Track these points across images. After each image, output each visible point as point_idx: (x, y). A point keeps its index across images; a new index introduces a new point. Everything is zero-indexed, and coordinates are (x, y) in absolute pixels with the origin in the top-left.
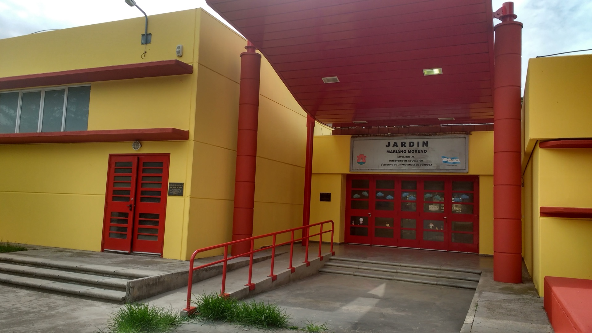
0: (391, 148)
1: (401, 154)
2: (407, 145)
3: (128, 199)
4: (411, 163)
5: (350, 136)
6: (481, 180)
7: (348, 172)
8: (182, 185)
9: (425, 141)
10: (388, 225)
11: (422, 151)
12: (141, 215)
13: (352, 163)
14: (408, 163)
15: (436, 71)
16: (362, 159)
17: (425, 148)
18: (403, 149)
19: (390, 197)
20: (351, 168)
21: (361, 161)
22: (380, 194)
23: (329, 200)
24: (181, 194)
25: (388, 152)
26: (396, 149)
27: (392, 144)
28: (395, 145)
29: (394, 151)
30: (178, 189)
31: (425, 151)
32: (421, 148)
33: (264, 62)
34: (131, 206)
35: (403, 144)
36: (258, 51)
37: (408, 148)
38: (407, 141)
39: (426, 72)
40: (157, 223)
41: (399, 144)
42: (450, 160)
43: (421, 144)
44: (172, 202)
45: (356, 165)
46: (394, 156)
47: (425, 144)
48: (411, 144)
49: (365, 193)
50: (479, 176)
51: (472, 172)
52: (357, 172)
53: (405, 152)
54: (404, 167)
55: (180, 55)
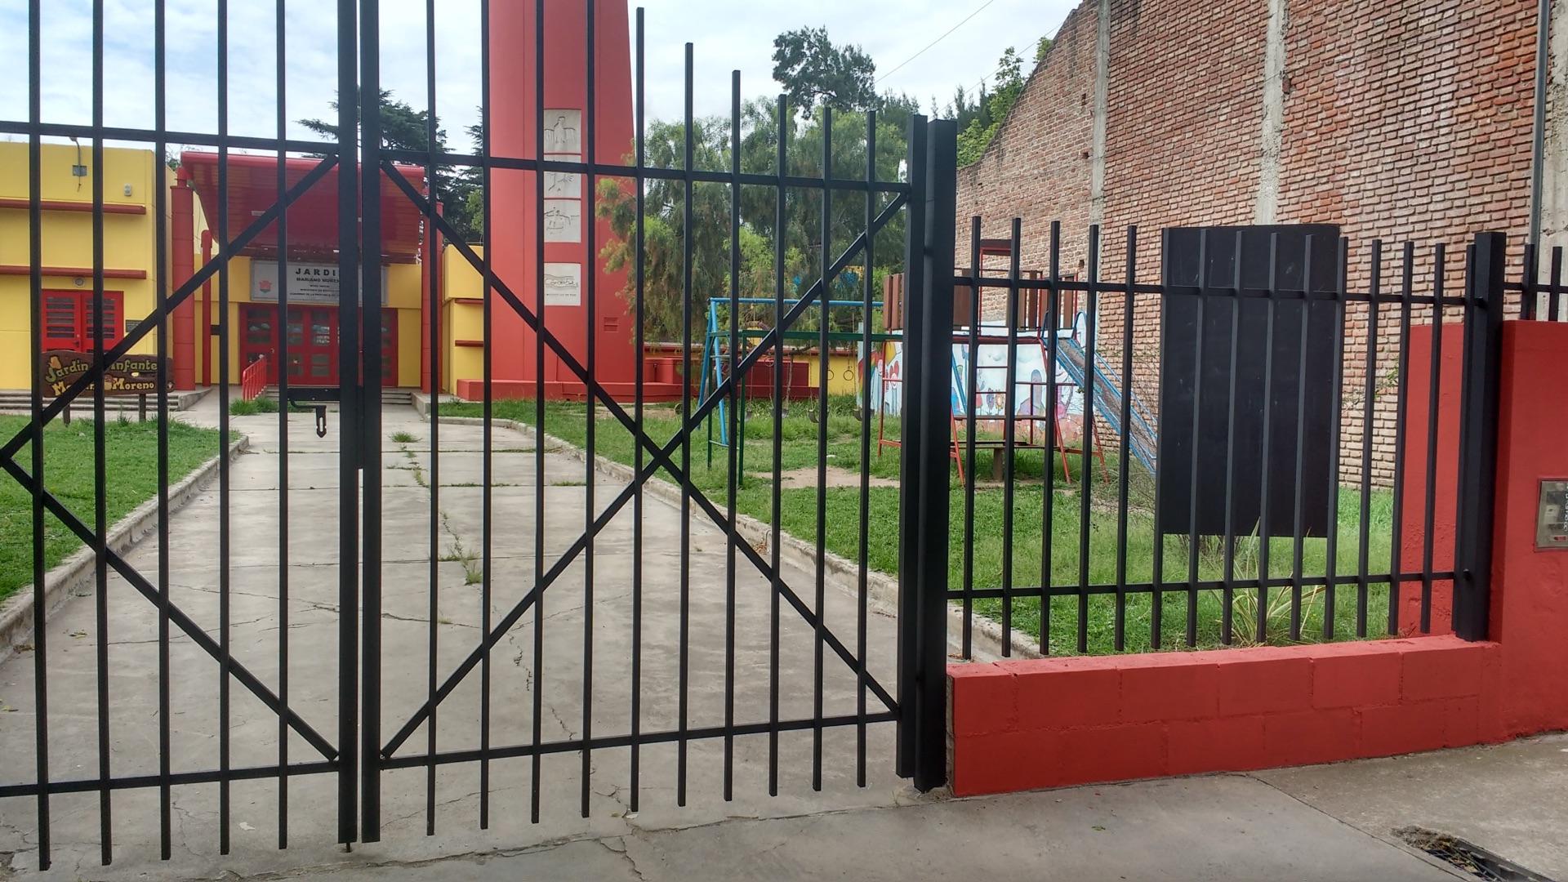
0: (302, 276)
1: (315, 283)
2: (322, 272)
3: (73, 335)
4: (326, 293)
5: (249, 258)
6: (401, 313)
7: (246, 300)
10: (295, 362)
13: (251, 291)
14: (323, 293)
16: (265, 287)
18: (317, 277)
19: (296, 330)
20: (251, 296)
25: (298, 279)
26: (307, 276)
27: (303, 271)
28: (307, 272)
29: (305, 278)
32: (337, 277)
34: (78, 343)
35: (317, 272)
36: (190, 185)
37: (321, 276)
38: (321, 269)
41: (312, 272)
43: (336, 273)
45: (260, 293)
46: (306, 285)
48: (326, 273)
49: (266, 326)
51: (391, 305)
52: (255, 301)
53: (319, 280)
54: (318, 297)
55: (128, 194)
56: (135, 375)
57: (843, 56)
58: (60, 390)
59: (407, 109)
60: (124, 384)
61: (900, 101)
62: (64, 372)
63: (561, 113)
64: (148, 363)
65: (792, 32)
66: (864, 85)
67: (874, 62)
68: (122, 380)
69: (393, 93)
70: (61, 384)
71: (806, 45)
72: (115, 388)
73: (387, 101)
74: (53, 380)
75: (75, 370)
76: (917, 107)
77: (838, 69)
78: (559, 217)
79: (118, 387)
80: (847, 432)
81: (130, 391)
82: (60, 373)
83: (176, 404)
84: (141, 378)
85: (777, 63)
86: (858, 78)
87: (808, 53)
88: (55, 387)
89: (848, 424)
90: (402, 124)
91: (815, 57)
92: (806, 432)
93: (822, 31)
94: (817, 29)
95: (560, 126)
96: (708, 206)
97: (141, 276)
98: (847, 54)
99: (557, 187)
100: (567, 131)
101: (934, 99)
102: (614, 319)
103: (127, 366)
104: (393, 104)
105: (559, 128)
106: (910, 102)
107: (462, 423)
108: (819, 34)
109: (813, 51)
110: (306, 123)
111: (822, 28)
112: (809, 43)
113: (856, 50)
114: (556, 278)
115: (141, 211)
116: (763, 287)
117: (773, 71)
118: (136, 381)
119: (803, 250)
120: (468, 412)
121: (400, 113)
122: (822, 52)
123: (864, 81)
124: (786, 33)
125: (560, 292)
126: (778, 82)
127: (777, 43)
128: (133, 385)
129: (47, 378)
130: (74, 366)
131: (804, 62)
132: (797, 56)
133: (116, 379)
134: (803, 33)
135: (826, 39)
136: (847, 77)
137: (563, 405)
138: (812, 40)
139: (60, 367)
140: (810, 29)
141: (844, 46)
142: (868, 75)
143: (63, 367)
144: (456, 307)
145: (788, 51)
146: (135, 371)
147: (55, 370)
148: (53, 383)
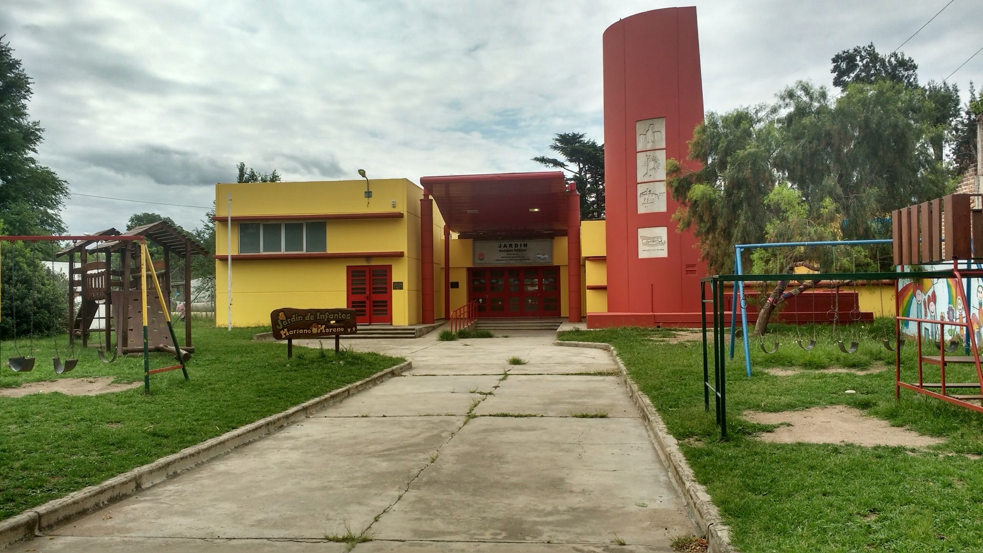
0: (502, 248)
1: (510, 253)
2: (513, 246)
3: (365, 293)
4: (516, 258)
5: (472, 239)
6: (561, 269)
7: (471, 266)
8: (402, 283)
9: (525, 243)
10: (500, 303)
11: (523, 250)
12: (374, 302)
13: (474, 260)
14: (514, 259)
15: (536, 210)
16: (482, 257)
17: (525, 248)
18: (511, 249)
19: (500, 283)
20: (474, 263)
21: (481, 258)
22: (494, 281)
23: (458, 287)
24: (402, 288)
25: (500, 251)
26: (505, 249)
27: (503, 245)
28: (505, 246)
29: (505, 251)
30: (399, 286)
31: (526, 250)
32: (523, 248)
33: (434, 204)
34: (367, 297)
35: (511, 245)
36: (431, 197)
37: (514, 248)
38: (513, 244)
39: (530, 210)
40: (386, 306)
41: (508, 246)
42: (541, 256)
43: (522, 245)
44: (395, 293)
45: (478, 261)
46: (504, 254)
47: (525, 245)
48: (516, 245)
49: (483, 281)
50: (559, 266)
51: (555, 264)
52: (477, 266)
53: (512, 251)
54: (512, 262)
55: (394, 206)
56: (332, 322)
57: (889, 61)
58: (285, 334)
59: (594, 144)
60: (325, 329)
61: (941, 88)
62: (287, 322)
63: (650, 122)
64: (340, 314)
65: (846, 51)
66: (909, 81)
67: (916, 62)
68: (324, 326)
69: (586, 135)
70: (286, 330)
71: (858, 58)
72: (319, 332)
73: (582, 141)
74: (281, 327)
75: (295, 320)
76: (957, 91)
77: (886, 72)
78: (651, 195)
79: (321, 331)
80: (880, 359)
81: (329, 334)
82: (285, 323)
83: (414, 333)
84: (337, 325)
85: (835, 75)
86: (903, 76)
87: (860, 64)
88: (282, 332)
89: (881, 352)
90: (590, 153)
91: (866, 66)
92: (838, 359)
93: (870, 47)
94: (866, 46)
95: (650, 130)
96: (749, 171)
97: (400, 255)
98: (893, 59)
99: (649, 174)
100: (655, 133)
101: (971, 83)
102: (694, 266)
103: (327, 317)
104: (586, 142)
105: (650, 132)
106: (951, 88)
107: (577, 346)
108: (869, 49)
109: (865, 62)
110: (537, 159)
111: (870, 44)
112: (861, 57)
113: (899, 55)
114: (649, 238)
115: (400, 216)
116: (799, 232)
117: (833, 81)
118: (332, 327)
119: (836, 199)
120: (581, 337)
121: (589, 147)
122: (871, 61)
123: (908, 77)
124: (841, 53)
125: (654, 248)
126: (837, 87)
127: (834, 61)
128: (331, 329)
129: (277, 326)
130: (294, 318)
131: (858, 70)
132: (852, 66)
133: (320, 326)
134: (855, 50)
135: (874, 52)
136: (894, 77)
137: (653, 331)
138: (863, 54)
139: (285, 319)
140: (861, 47)
141: (888, 54)
142: (911, 72)
143: (287, 320)
144: (588, 263)
145: (844, 65)
146: (332, 320)
147: (282, 321)
148: (281, 330)
